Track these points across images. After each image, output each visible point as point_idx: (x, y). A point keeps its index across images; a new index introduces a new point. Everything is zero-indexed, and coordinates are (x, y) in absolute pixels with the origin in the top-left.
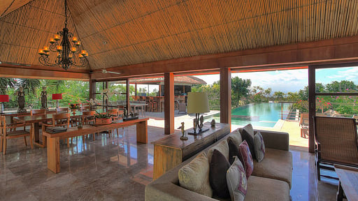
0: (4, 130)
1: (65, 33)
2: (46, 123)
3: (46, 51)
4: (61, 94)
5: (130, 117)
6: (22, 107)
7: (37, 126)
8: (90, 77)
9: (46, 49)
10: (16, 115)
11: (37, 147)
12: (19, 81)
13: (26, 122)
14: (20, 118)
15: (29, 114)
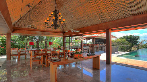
0: (31, 57)
1: (55, 11)
2: (48, 55)
3: (48, 20)
4: (52, 42)
5: (91, 54)
6: (38, 48)
7: (44, 56)
8: (64, 35)
9: (48, 19)
10: (36, 51)
11: (44, 67)
12: (37, 38)
13: (40, 54)
14: (37, 52)
15: (41, 50)
